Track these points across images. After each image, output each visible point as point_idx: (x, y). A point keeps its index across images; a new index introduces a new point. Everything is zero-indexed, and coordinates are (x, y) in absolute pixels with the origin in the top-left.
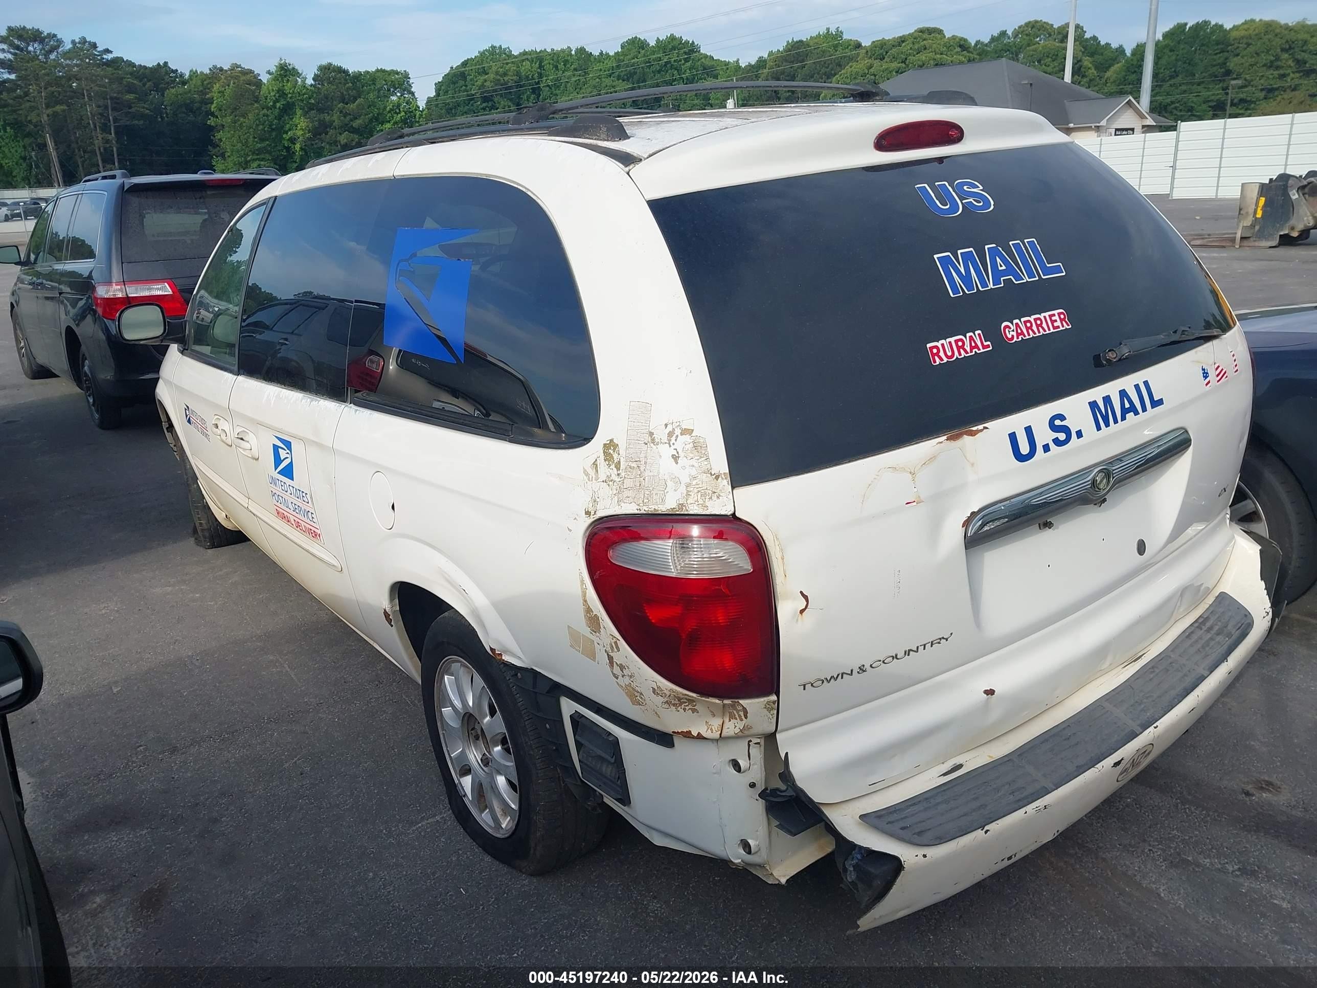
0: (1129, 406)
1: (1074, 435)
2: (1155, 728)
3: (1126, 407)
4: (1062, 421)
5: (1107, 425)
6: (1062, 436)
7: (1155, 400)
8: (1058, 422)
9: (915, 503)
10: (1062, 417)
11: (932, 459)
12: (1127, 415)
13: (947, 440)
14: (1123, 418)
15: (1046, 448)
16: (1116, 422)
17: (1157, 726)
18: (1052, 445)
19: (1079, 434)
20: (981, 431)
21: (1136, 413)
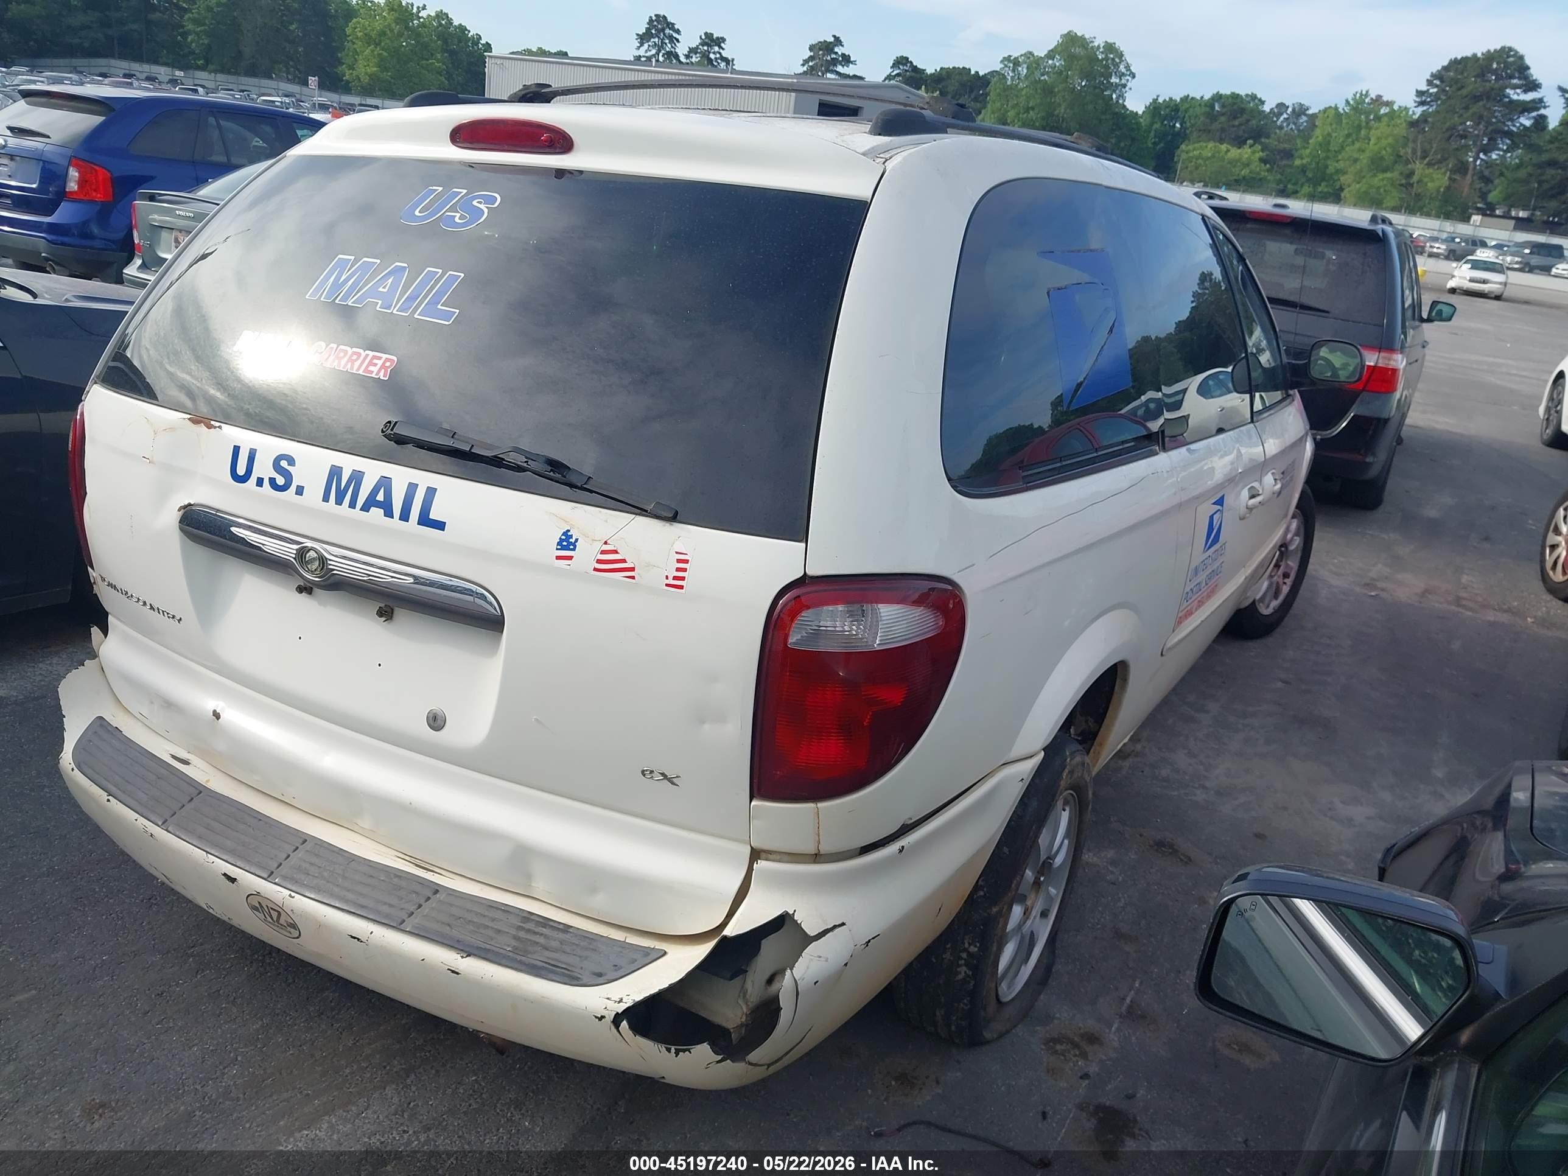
0: (382, 499)
1: (293, 488)
2: (290, 896)
3: (378, 498)
4: (289, 465)
5: (339, 502)
6: (281, 481)
7: (430, 517)
8: (284, 464)
9: (148, 461)
10: (291, 461)
11: (172, 429)
12: (372, 508)
13: (189, 419)
14: (366, 508)
15: (260, 482)
16: (352, 505)
17: (293, 897)
18: (266, 482)
19: (300, 491)
20: (215, 427)
21: (389, 514)
